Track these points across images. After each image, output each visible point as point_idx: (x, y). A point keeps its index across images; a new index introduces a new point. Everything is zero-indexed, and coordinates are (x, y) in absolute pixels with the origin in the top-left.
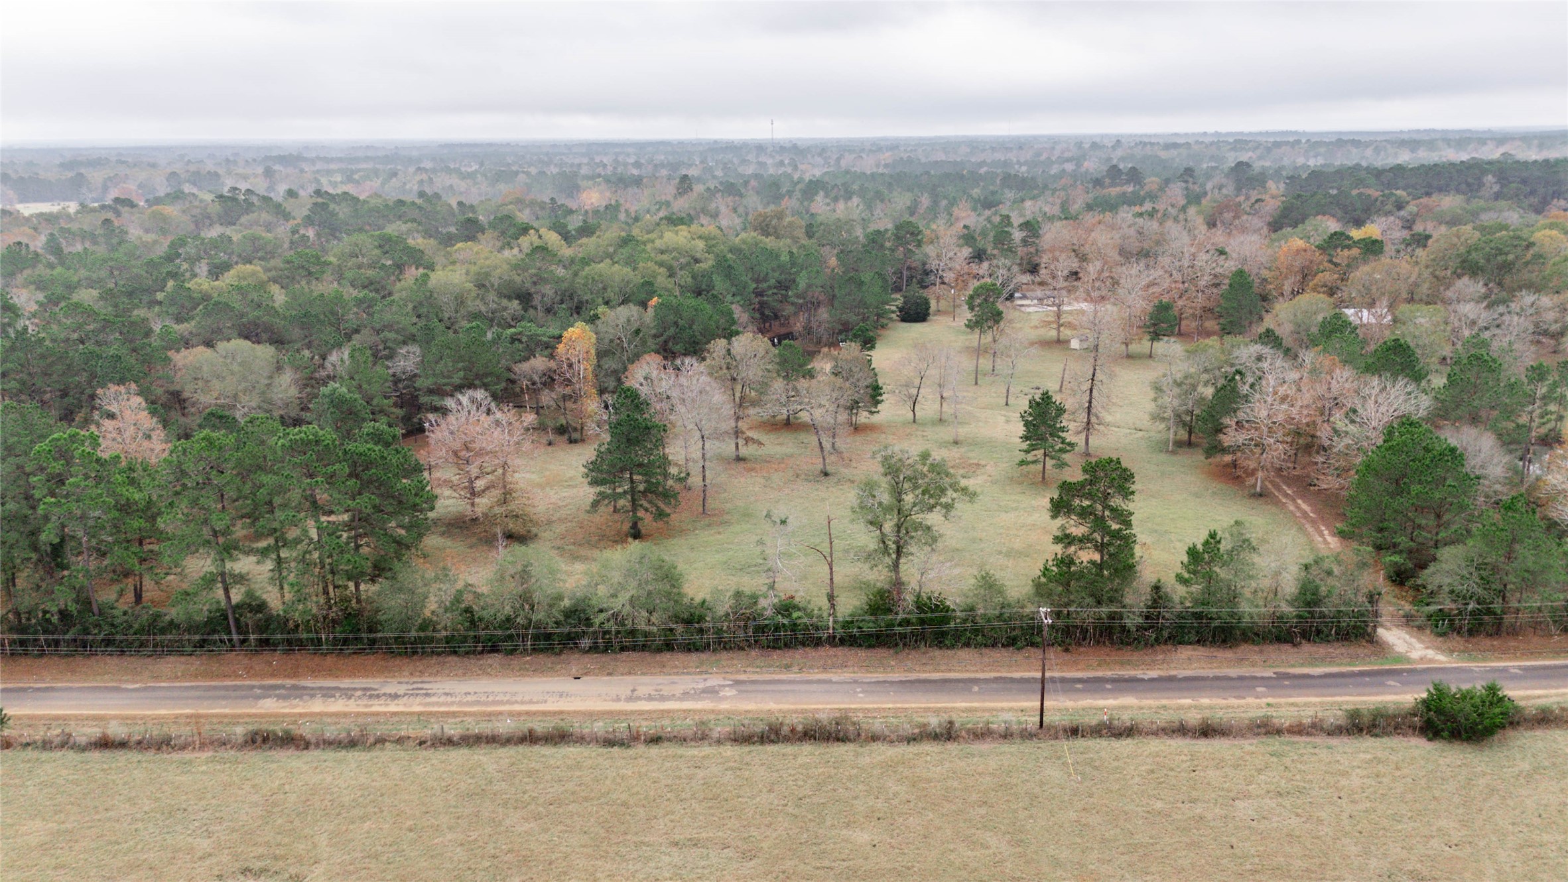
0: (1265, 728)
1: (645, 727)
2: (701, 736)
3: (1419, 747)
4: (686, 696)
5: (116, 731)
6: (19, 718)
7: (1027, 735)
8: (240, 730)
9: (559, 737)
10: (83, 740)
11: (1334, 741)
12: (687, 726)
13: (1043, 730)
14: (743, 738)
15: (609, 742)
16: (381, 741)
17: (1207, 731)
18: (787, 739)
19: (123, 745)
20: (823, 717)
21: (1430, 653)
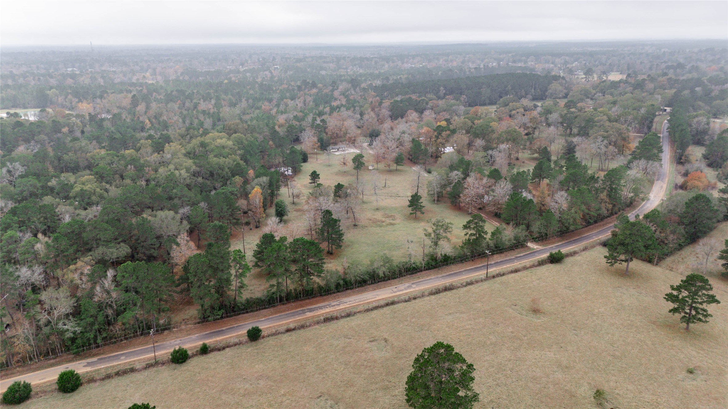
0: (525, 268)
1: (412, 296)
2: (423, 296)
3: (551, 266)
4: (406, 289)
5: (292, 326)
6: (265, 329)
7: (485, 280)
8: (322, 318)
9: (393, 303)
10: (283, 331)
11: (537, 268)
12: (419, 294)
13: (487, 278)
14: (432, 294)
15: (406, 301)
16: (355, 313)
17: (516, 271)
18: (442, 292)
19: (294, 329)
20: (448, 284)
21: (538, 247)
